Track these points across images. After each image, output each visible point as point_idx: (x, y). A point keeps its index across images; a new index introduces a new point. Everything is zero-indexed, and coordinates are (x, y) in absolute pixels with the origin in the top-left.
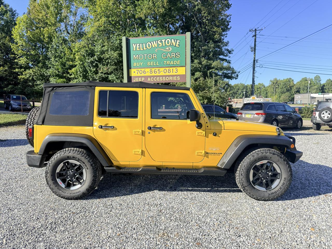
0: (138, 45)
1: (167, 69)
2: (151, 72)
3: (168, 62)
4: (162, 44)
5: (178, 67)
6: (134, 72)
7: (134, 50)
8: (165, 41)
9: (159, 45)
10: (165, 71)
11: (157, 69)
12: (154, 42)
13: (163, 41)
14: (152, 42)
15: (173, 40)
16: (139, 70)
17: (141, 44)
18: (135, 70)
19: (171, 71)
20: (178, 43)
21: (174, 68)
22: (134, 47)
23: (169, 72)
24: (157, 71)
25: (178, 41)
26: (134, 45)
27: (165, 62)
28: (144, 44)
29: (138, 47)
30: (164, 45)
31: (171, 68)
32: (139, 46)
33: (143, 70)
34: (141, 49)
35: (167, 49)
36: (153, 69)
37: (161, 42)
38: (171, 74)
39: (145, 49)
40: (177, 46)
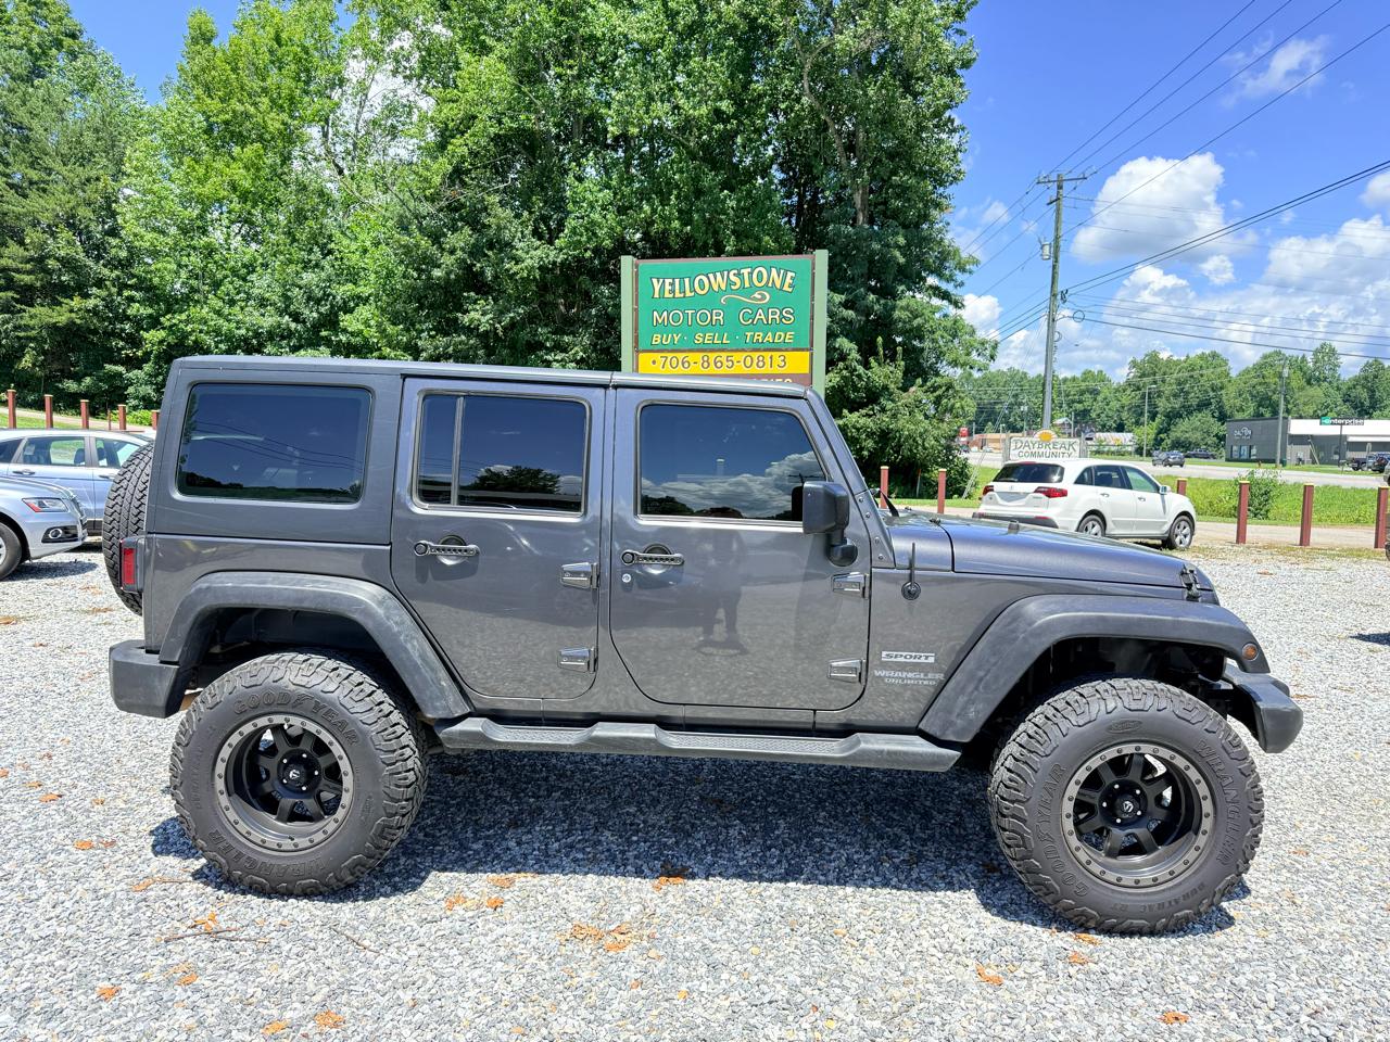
0: (667, 281)
1: (755, 355)
2: (706, 365)
3: (759, 336)
4: (743, 281)
5: (786, 350)
6: (654, 362)
7: (656, 296)
8: (751, 274)
9: (730, 283)
10: (748, 364)
11: (724, 355)
12: (718, 274)
13: (745, 272)
14: (711, 276)
15: (774, 270)
16: (670, 355)
17: (677, 281)
18: (657, 356)
19: (768, 360)
20: (788, 280)
21: (776, 354)
22: (657, 288)
23: (761, 364)
24: (724, 359)
25: (790, 274)
26: (655, 281)
27: (749, 334)
28: (687, 280)
29: (668, 287)
30: (747, 285)
31: (767, 355)
32: (671, 284)
33: (681, 356)
34: (677, 295)
35: (756, 295)
36: (712, 356)
37: (738, 275)
38: (766, 370)
39: (688, 294)
40: (786, 288)
